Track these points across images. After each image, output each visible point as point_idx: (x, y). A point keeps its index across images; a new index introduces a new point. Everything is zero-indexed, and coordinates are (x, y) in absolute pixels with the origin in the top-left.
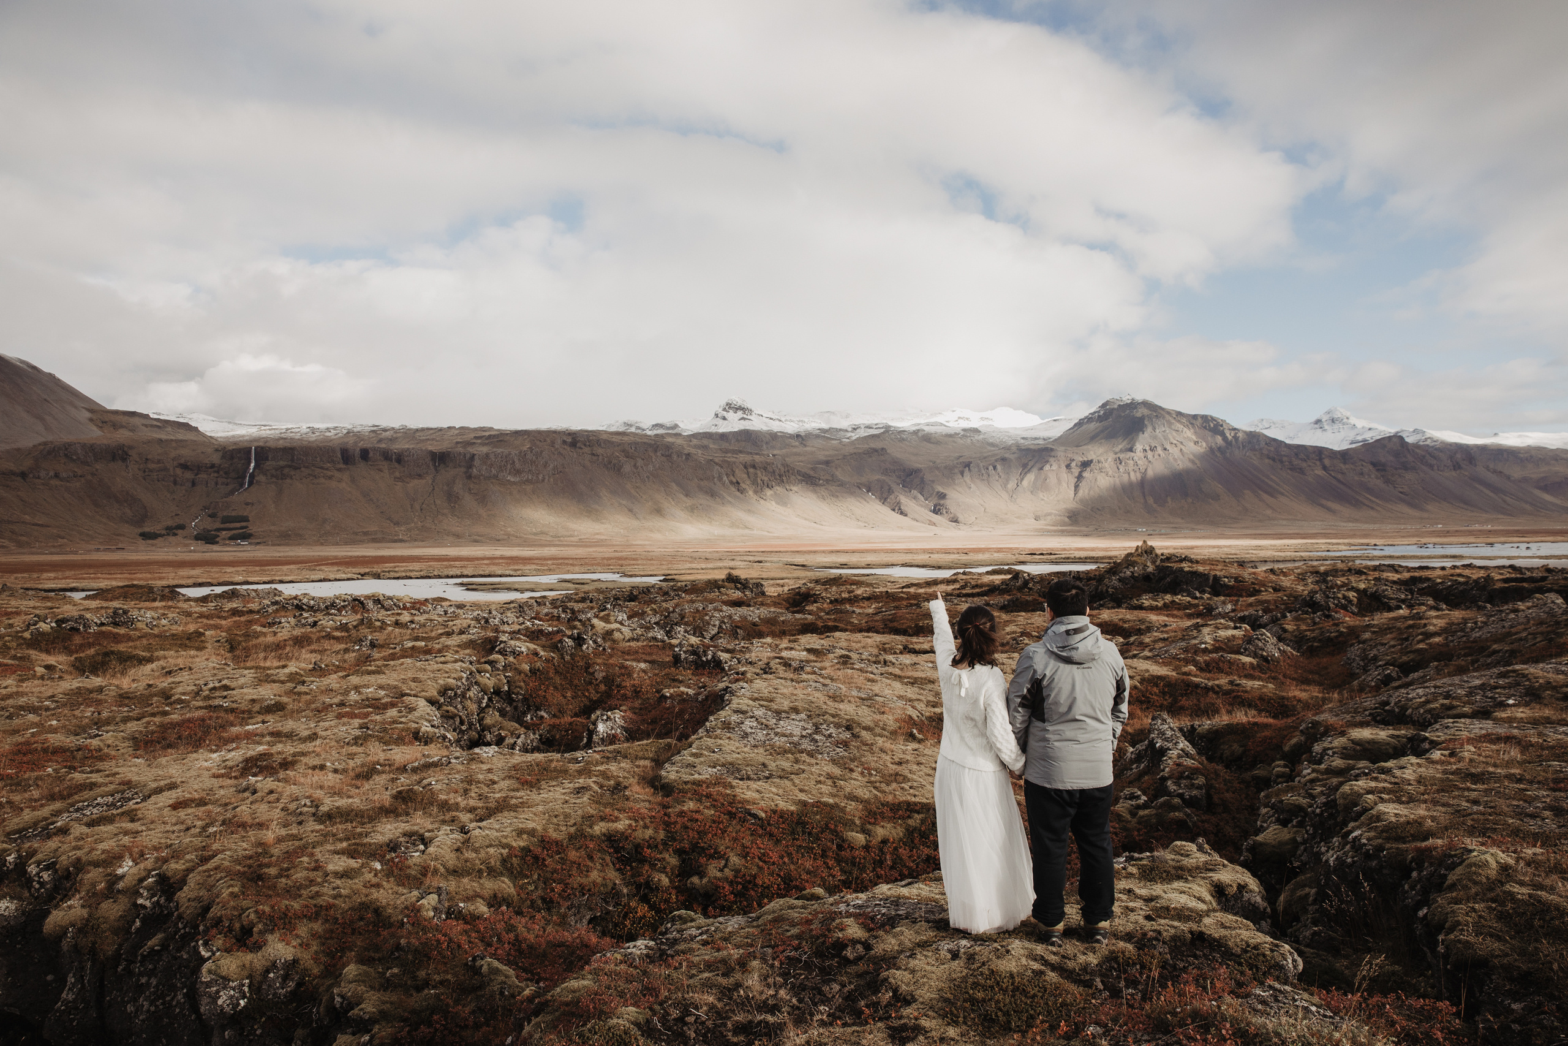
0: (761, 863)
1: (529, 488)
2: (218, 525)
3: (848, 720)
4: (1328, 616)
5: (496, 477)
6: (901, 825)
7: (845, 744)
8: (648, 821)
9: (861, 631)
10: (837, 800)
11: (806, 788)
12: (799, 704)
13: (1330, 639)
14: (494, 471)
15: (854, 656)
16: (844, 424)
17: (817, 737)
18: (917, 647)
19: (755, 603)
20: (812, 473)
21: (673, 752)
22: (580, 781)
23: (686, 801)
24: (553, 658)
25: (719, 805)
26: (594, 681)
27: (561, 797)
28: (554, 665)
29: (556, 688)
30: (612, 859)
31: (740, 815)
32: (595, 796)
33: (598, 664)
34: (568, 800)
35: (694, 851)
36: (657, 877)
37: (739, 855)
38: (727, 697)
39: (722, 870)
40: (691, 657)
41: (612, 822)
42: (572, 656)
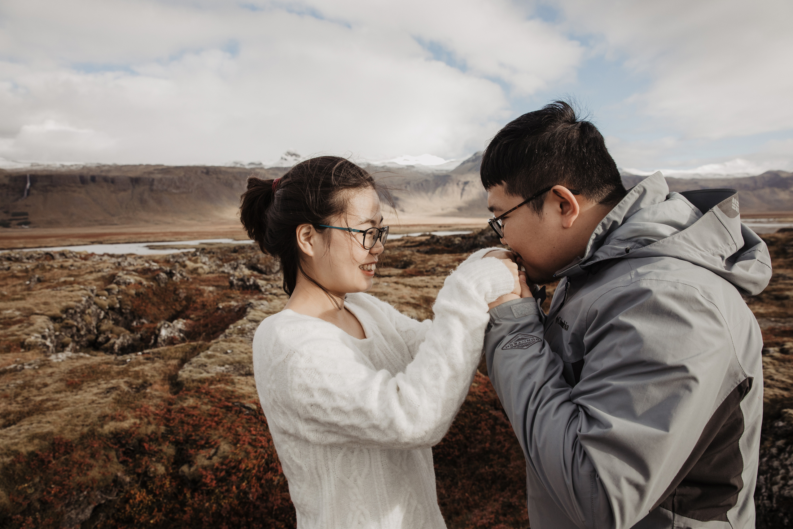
0: (249, 448)
1: (184, 196)
2: (10, 217)
5: (166, 190)
8: (151, 419)
14: (165, 187)
18: (382, 273)
21: (196, 353)
22: (114, 381)
23: (188, 397)
24: (152, 286)
25: (217, 400)
26: (179, 299)
27: (91, 398)
28: (153, 290)
29: (153, 304)
30: (117, 454)
31: (236, 408)
32: (119, 395)
33: (182, 289)
34: (96, 400)
35: (187, 442)
36: (155, 466)
37: (230, 443)
38: (248, 310)
39: (210, 458)
40: (240, 283)
41: (121, 421)
42: (166, 283)
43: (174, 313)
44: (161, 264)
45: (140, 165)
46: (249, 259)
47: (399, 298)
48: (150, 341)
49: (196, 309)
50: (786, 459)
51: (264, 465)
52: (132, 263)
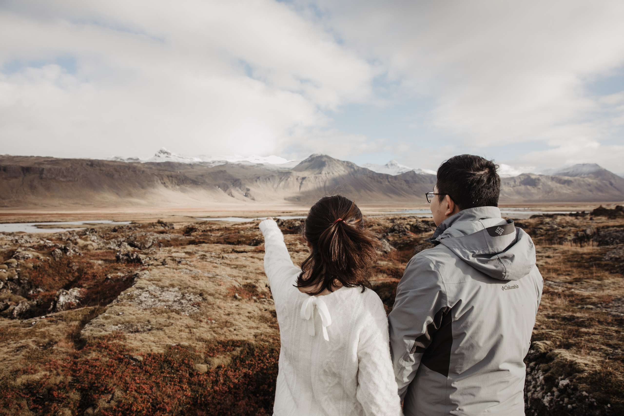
0: (136, 394)
1: (70, 184)
3: (201, 290)
4: (405, 234)
5: (55, 178)
6: (229, 355)
7: (199, 305)
8: (60, 371)
9: (214, 243)
10: (191, 342)
11: (173, 335)
12: (175, 282)
13: (407, 243)
14: (53, 176)
15: (208, 255)
16: (209, 160)
17: (183, 301)
18: (238, 250)
19: (170, 232)
20: (196, 180)
21: (95, 315)
22: (23, 341)
23: (92, 352)
24: (49, 260)
25: (113, 354)
26: (72, 271)
27: (2, 356)
28: (49, 263)
29: (49, 275)
30: (27, 403)
31: (126, 360)
32: (28, 352)
33: (74, 262)
34: (7, 358)
35: (91, 389)
36: (63, 410)
37: (122, 390)
38: (135, 279)
39: (109, 402)
40: (125, 258)
41: (32, 374)
42: (60, 258)
43: (67, 282)
44: (55, 241)
45: (31, 157)
46: (128, 237)
47: (256, 269)
48: (50, 307)
49: (87, 279)
50: (536, 374)
51: (151, 407)
52: (28, 240)
